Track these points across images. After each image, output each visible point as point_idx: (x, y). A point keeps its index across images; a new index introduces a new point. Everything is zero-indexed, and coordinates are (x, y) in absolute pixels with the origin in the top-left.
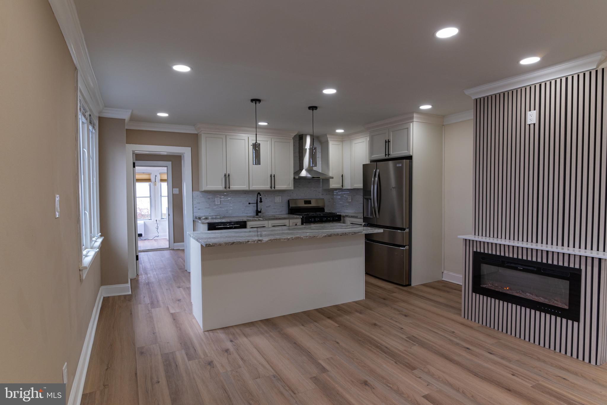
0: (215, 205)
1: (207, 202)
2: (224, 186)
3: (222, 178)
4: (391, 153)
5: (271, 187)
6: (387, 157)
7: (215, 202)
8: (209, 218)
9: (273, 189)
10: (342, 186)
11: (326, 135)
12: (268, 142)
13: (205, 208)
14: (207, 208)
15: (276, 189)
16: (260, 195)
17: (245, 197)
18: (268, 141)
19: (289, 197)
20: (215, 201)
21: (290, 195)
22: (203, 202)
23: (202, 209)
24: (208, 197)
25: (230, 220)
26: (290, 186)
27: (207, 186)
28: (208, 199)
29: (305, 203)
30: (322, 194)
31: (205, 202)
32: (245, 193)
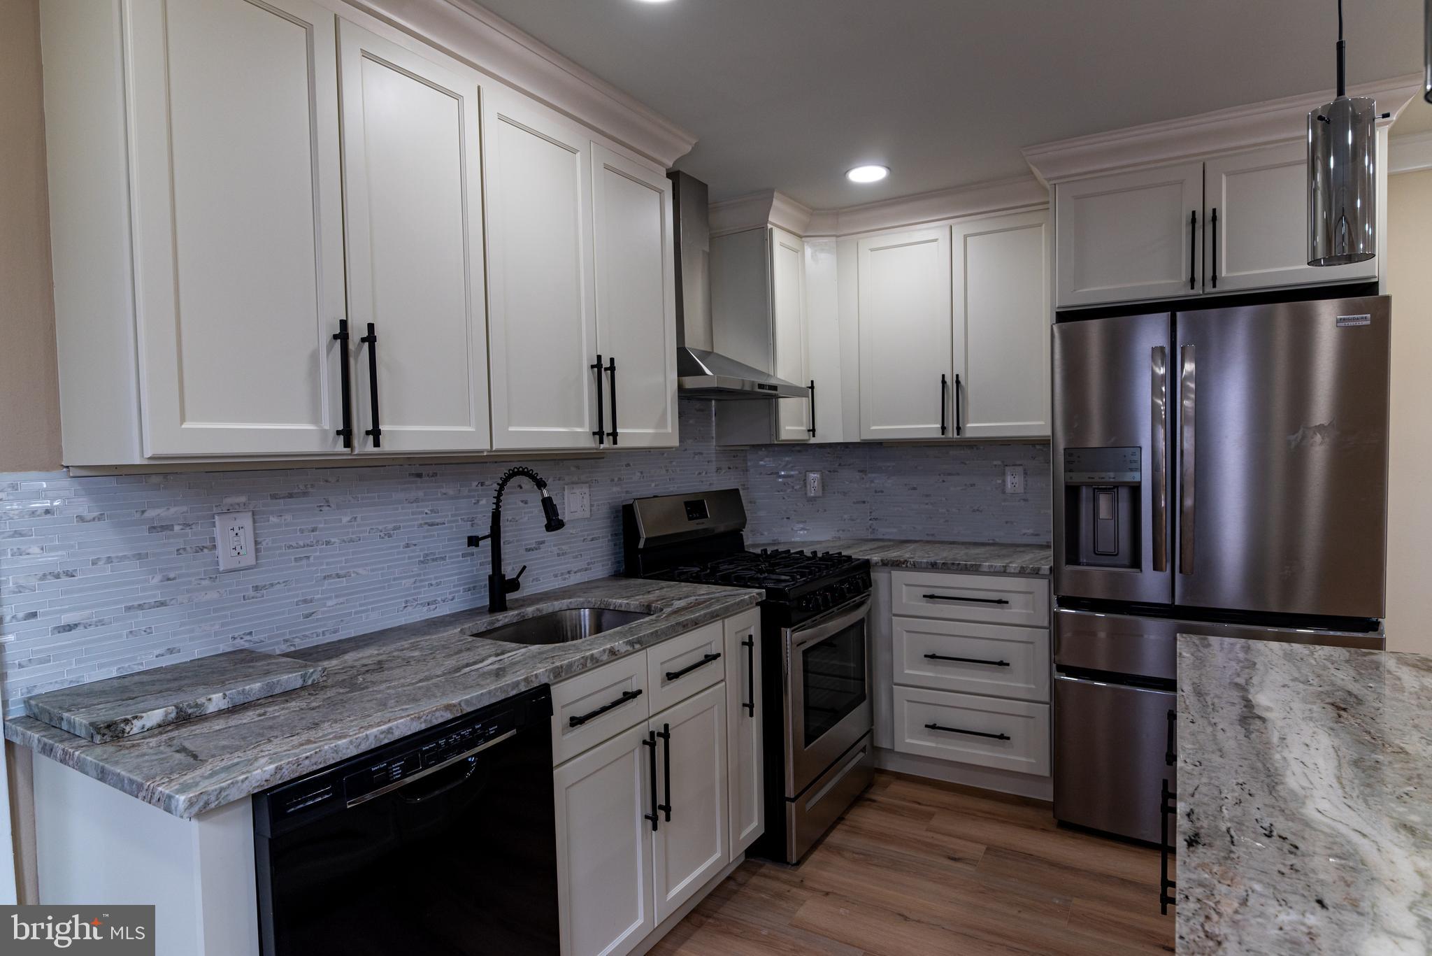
0: (215, 574)
1: (139, 556)
2: (331, 419)
3: (314, 358)
4: (1224, 274)
5: (600, 434)
6: (1198, 291)
7: (214, 547)
9: (607, 443)
10: (813, 431)
12: (578, 154)
13: (128, 609)
14: (140, 607)
15: (619, 443)
16: (541, 484)
17: (417, 500)
18: (574, 151)
19: (615, 489)
20: (213, 539)
21: (620, 479)
22: (109, 560)
23: (101, 623)
24: (151, 513)
26: (665, 426)
27: (183, 420)
28: (152, 529)
29: (689, 513)
30: (718, 469)
31: (125, 557)
32: (419, 475)
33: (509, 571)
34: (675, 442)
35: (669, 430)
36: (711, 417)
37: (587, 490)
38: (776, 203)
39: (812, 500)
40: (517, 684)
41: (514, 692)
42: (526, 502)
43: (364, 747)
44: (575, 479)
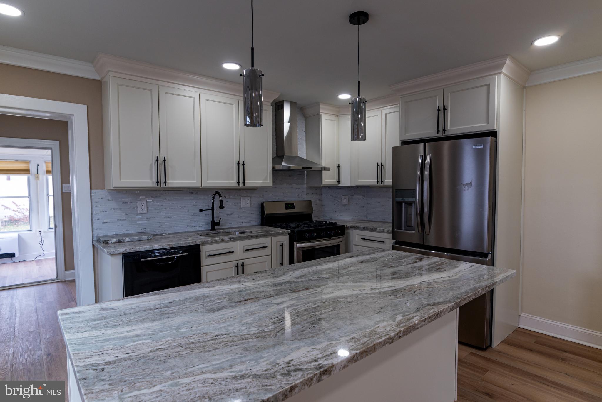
0: (137, 214)
1: (120, 209)
2: (155, 180)
3: (151, 165)
4: (449, 128)
5: (239, 183)
6: (441, 134)
7: (137, 208)
8: (126, 241)
9: (241, 185)
10: (339, 182)
11: (317, 104)
12: (234, 105)
13: (118, 220)
14: (120, 220)
15: (246, 185)
16: (220, 196)
17: (192, 199)
18: (233, 104)
19: (261, 199)
20: (137, 206)
21: (263, 196)
22: (114, 209)
23: (112, 222)
24: (123, 199)
25: (168, 245)
26: (267, 180)
27: (120, 179)
28: (123, 203)
29: (286, 207)
30: (307, 194)
31: (117, 209)
32: (192, 193)
33: (216, 220)
34: (271, 185)
35: (269, 181)
36: (305, 177)
37: (250, 199)
38: (321, 106)
39: (344, 205)
40: (189, 243)
41: (188, 245)
42: (227, 201)
43: (146, 249)
44: (245, 195)
